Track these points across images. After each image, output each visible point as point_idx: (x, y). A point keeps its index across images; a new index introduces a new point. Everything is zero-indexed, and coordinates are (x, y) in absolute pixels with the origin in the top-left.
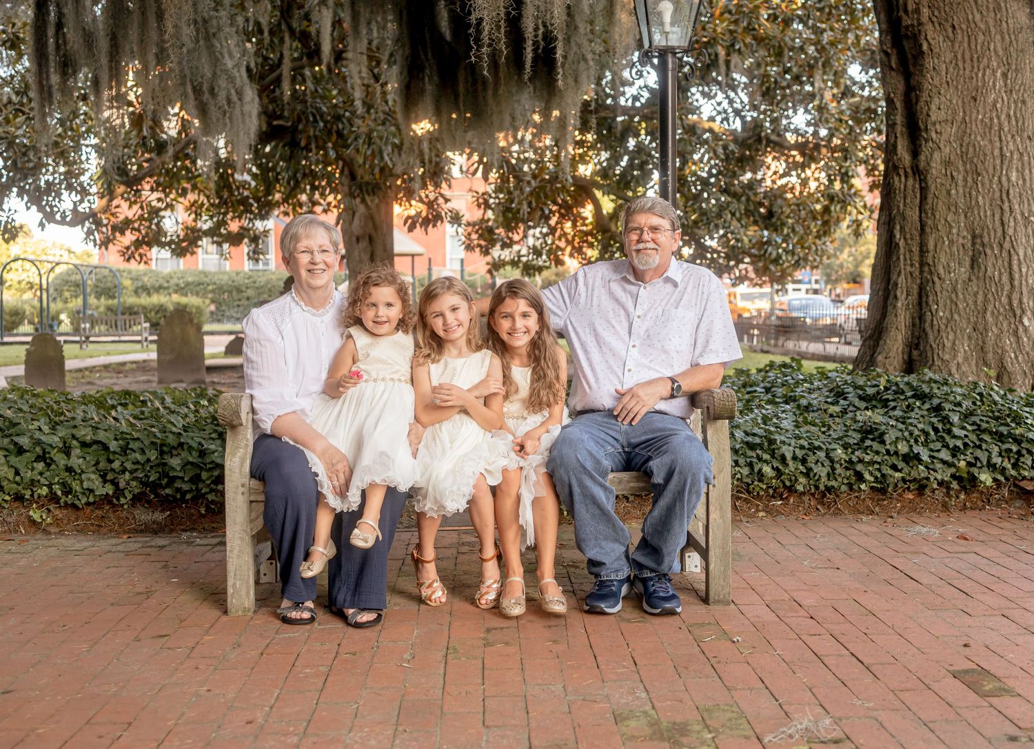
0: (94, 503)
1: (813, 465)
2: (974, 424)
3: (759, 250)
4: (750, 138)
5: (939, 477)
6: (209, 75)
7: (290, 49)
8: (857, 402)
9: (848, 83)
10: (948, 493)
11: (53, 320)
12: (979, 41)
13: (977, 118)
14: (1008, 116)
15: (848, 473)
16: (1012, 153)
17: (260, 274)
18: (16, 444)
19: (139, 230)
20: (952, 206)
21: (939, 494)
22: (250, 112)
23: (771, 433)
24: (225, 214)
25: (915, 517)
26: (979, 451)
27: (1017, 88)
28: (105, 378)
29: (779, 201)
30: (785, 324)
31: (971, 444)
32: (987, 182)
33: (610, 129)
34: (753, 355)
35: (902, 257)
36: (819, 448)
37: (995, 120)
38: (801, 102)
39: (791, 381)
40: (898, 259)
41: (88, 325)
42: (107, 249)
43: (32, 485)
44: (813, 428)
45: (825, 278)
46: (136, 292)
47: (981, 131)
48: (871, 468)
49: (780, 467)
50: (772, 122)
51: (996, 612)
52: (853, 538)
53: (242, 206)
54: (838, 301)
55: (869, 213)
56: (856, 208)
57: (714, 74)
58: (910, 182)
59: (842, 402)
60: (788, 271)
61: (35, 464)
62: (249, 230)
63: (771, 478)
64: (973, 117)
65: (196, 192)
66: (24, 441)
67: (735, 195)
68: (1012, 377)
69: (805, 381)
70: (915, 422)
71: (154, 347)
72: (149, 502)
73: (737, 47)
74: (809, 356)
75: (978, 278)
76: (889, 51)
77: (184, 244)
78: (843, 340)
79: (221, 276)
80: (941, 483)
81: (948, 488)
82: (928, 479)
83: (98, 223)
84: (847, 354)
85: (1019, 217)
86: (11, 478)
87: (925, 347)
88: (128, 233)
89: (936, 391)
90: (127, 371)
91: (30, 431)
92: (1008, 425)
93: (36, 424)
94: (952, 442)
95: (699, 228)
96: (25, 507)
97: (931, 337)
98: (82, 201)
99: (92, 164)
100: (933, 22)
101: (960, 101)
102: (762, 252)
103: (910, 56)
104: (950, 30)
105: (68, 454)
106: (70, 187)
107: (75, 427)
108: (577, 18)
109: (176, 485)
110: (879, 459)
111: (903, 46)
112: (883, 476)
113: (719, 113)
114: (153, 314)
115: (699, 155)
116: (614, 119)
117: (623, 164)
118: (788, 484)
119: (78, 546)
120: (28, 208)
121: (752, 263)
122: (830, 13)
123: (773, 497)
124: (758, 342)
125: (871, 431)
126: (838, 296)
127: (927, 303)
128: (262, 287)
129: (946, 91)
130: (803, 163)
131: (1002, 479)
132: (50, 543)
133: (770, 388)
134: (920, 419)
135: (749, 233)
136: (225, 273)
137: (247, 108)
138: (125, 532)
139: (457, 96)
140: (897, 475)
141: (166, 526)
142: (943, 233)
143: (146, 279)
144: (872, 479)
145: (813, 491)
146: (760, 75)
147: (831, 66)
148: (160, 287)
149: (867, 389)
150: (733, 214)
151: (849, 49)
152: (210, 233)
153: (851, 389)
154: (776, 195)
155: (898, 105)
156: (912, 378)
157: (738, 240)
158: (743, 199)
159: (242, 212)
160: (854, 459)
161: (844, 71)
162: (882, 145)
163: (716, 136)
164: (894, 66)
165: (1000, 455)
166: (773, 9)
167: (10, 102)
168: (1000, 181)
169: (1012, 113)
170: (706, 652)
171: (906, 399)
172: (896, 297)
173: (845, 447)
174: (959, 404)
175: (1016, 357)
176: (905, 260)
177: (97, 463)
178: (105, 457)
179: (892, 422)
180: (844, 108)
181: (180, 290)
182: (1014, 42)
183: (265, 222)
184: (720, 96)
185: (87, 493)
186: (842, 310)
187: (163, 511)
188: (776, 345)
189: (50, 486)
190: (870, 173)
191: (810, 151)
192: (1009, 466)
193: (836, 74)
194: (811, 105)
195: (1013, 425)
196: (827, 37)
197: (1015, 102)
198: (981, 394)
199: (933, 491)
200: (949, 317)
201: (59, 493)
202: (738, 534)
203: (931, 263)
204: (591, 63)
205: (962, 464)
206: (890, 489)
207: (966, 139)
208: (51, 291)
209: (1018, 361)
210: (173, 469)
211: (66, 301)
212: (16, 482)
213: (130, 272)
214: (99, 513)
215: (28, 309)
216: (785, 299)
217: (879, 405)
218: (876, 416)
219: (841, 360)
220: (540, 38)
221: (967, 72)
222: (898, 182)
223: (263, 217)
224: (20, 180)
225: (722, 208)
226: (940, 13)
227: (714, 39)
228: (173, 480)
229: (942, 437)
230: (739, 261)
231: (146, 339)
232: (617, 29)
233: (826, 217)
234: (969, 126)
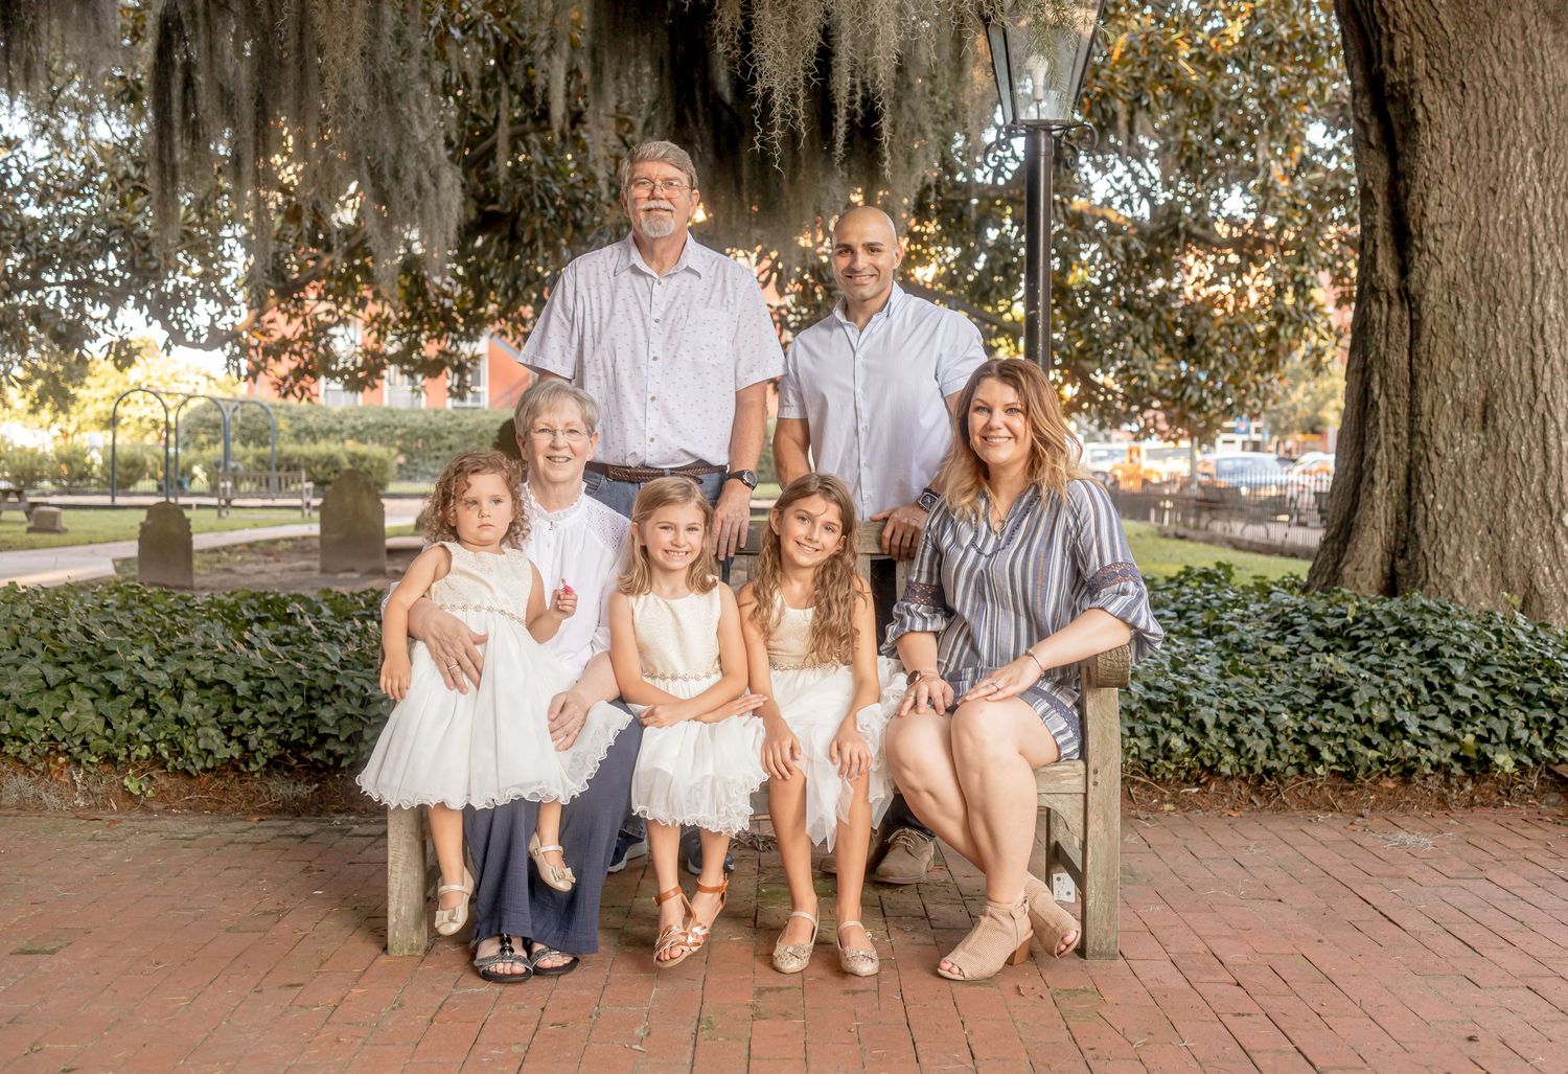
0: (214, 769)
1: (1244, 737)
2: (1487, 678)
3: (1174, 390)
4: (1162, 230)
5: (1434, 758)
6: (392, 151)
7: (509, 109)
8: (1312, 639)
9: (1307, 151)
10: (1447, 780)
11: (183, 475)
12: (1502, 106)
13: (1496, 219)
14: (1544, 216)
15: (1298, 749)
16: (1549, 271)
17: (468, 413)
18: (108, 682)
19: (300, 355)
20: (1458, 349)
21: (1434, 783)
22: (449, 204)
23: (1183, 687)
24: (418, 333)
25: (1398, 817)
26: (1495, 719)
27: (1557, 174)
28: (249, 562)
29: (1204, 321)
30: (1210, 497)
31: (1483, 709)
32: (1510, 313)
33: (960, 218)
34: (1163, 542)
35: (1382, 422)
36: (1254, 711)
37: (1524, 223)
38: (1236, 179)
39: (1216, 603)
40: (1377, 424)
41: (229, 484)
42: (255, 381)
43: (128, 741)
44: (1246, 680)
45: (1269, 426)
46: (297, 437)
47: (1503, 239)
48: (1331, 743)
49: (1197, 739)
50: (1194, 207)
51: (1518, 983)
52: (1304, 849)
53: (443, 322)
54: (1288, 459)
55: (1334, 339)
56: (1316, 331)
57: (1112, 139)
58: (1396, 312)
59: (1290, 638)
60: (1215, 421)
61: (133, 712)
62: (452, 355)
63: (1184, 755)
64: (1491, 218)
65: (379, 302)
66: (119, 679)
67: (1142, 314)
68: (1546, 602)
69: (1236, 603)
70: (1399, 674)
71: (316, 515)
72: (290, 769)
73: (1145, 102)
74: (1245, 545)
75: (1495, 455)
76: (1366, 119)
77: (361, 375)
78: (1295, 519)
79: (414, 416)
80: (1436, 767)
81: (1448, 774)
82: (1417, 759)
83: (245, 350)
84: (1300, 543)
85: (1558, 365)
86: (100, 732)
87: (1415, 555)
88: (285, 357)
89: (1431, 626)
90: (280, 553)
91: (128, 663)
92: (1538, 681)
93: (138, 653)
94: (1454, 706)
95: (1087, 359)
96: (118, 773)
97: (1424, 541)
98: (222, 314)
99: (238, 262)
100: (1432, 78)
101: (1471, 194)
102: (1178, 394)
103: (1396, 127)
104: (1457, 90)
105: (179, 698)
106: (207, 295)
107: (190, 658)
108: (911, 72)
109: (327, 747)
110: (1344, 730)
111: (1388, 114)
112: (1350, 754)
113: (1118, 193)
114: (319, 468)
115: (1089, 254)
116: (967, 202)
117: (979, 266)
118: (1208, 763)
119: (189, 832)
120: (149, 324)
121: (1164, 409)
122: (1281, 53)
123: (1186, 781)
124: (1170, 522)
125: (1332, 686)
126: (1289, 452)
127: (1419, 491)
128: (470, 431)
129: (1450, 180)
130: (1240, 265)
131: (1530, 762)
132: (151, 826)
133: (1185, 612)
134: (1406, 670)
135: (1160, 368)
136: (420, 411)
137: (445, 196)
138: (256, 812)
139: (738, 181)
140: (1372, 754)
141: (313, 804)
142: (1444, 389)
143: (311, 419)
144: (1333, 759)
145: (1245, 774)
146: (1178, 142)
147: (1282, 130)
148: (331, 430)
149: (1328, 620)
150: (1137, 340)
151: (1308, 103)
152: (399, 359)
153: (1303, 619)
154: (1199, 312)
155: (1380, 198)
156: (1395, 605)
157: (1142, 378)
158: (1152, 317)
159: (443, 330)
160: (1307, 728)
161: (1302, 136)
162: (1354, 240)
163: (1114, 229)
164: (1373, 142)
165: (1527, 725)
166: (1199, 46)
167: (127, 176)
168: (1530, 312)
169: (1549, 212)
170: (1079, 1040)
171: (1386, 636)
172: (1372, 480)
173: (1294, 709)
174: (1466, 648)
175: (1552, 573)
176: (1387, 426)
177: (219, 712)
178: (230, 704)
179: (1365, 674)
180: (1300, 187)
181: (358, 435)
182: (1554, 107)
183: (475, 344)
184: (1120, 169)
185: (204, 754)
186: (1295, 475)
187: (308, 783)
188: (1197, 527)
189: (152, 745)
190: (1337, 280)
191: (1250, 248)
192: (1540, 743)
193: (1288, 139)
194: (1252, 183)
195: (1547, 681)
196: (1275, 87)
197: (1554, 195)
198: (1498, 632)
199: (1425, 778)
200: (1452, 512)
201: (165, 754)
202: (1132, 839)
203: (1426, 432)
204: (931, 136)
205: (1469, 739)
206: (1360, 774)
207: (1480, 250)
208: (182, 434)
209: (1555, 579)
210: (325, 724)
211: (201, 448)
212: (107, 738)
213: (289, 409)
214: (220, 783)
215: (150, 460)
216: (1211, 458)
217: (1346, 646)
218: (1339, 664)
219: (1293, 553)
220: (857, 106)
221: (1483, 152)
222: (1377, 312)
223: (471, 338)
224: (138, 286)
225: (1120, 332)
226: (1442, 65)
227: (1112, 91)
228: (323, 739)
229: (1438, 697)
230: (1145, 407)
231: (308, 505)
232: (967, 91)
233: (1272, 346)
234: (1484, 230)
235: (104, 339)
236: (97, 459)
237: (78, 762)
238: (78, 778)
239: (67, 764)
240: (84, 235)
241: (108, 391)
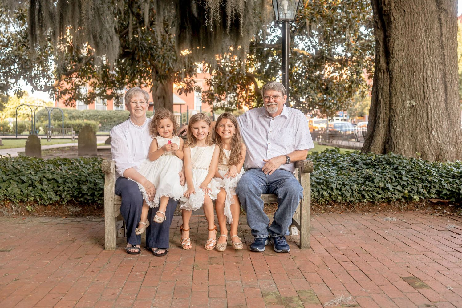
0: (52, 204)
1: (344, 192)
2: (411, 175)
3: (322, 103)
4: (319, 57)
5: (397, 197)
6: (99, 31)
7: (132, 21)
8: (363, 166)
9: (360, 34)
10: (400, 203)
11: (37, 129)
12: (415, 17)
13: (414, 49)
14: (427, 48)
15: (359, 195)
16: (428, 63)
17: (119, 112)
18: (21, 179)
19: (71, 94)
20: (403, 85)
21: (397, 204)
23: (327, 178)
24: (105, 87)
25: (387, 213)
26: (413, 186)
27: (431, 36)
28: (57, 153)
29: (331, 83)
30: (333, 134)
31: (410, 184)
32: (417, 75)
33: (261, 53)
34: (319, 146)
36: (347, 185)
37: (421, 50)
38: (340, 42)
39: (335, 157)
40: (380, 107)
41: (50, 132)
42: (58, 101)
43: (27, 196)
44: (344, 177)
45: (349, 115)
46: (70, 119)
47: (416, 54)
48: (368, 193)
49: (331, 192)
50: (328, 50)
51: (421, 253)
52: (360, 222)
53: (112, 84)
54: (354, 124)
55: (368, 88)
56: (362, 86)
57: (304, 31)
58: (386, 75)
59: (356, 166)
60: (334, 112)
61: (29, 188)
62: (115, 94)
63: (327, 197)
64: (412, 48)
65: (94, 78)
66: (24, 178)
67: (313, 81)
68: (428, 156)
69: (341, 157)
70: (387, 174)
71: (77, 141)
72: (74, 203)
73: (314, 20)
74: (342, 147)
75: (413, 115)
76: (377, 21)
77: (89, 99)
78: (356, 140)
79: (104, 113)
80: (397, 200)
81: (400, 202)
82: (392, 198)
83: (55, 91)
84: (358, 146)
85: (431, 89)
86: (19, 194)
87: (391, 143)
88: (67, 94)
89: (396, 161)
90: (66, 150)
91: (27, 174)
92: (425, 176)
93: (29, 171)
94: (402, 183)
95: (298, 94)
96: (25, 205)
97: (394, 139)
98: (48, 82)
99: (52, 66)
100: (396, 9)
101: (407, 42)
103: (386, 23)
104: (403, 12)
105: (42, 184)
106: (44, 76)
107: (45, 173)
108: (249, 8)
109: (85, 197)
110: (371, 189)
111: (383, 19)
112: (373, 196)
113: (306, 47)
114: (76, 127)
115: (298, 64)
116: (263, 49)
117: (267, 67)
118: (334, 199)
119: (46, 221)
120: (27, 84)
121: (319, 108)
122: (353, 6)
123: (328, 204)
124: (321, 141)
125: (368, 178)
126: (355, 122)
127: (392, 125)
128: (120, 117)
129: (401, 38)
130: (341, 67)
131: (423, 198)
132: (35, 220)
133: (327, 160)
134: (389, 173)
135: (318, 96)
136: (105, 111)
137: (114, 44)
138: (64, 216)
139: (199, 40)
140: (379, 196)
141: (81, 213)
142: (399, 96)
143: (74, 113)
144: (369, 198)
145: (344, 202)
146: (323, 31)
147: (353, 28)
148: (80, 117)
149: (367, 160)
150: (312, 88)
151: (360, 20)
152: (100, 95)
153: (360, 161)
154: (330, 80)
155: (381, 43)
156: (386, 156)
157: (313, 99)
158: (316, 82)
159: (112, 87)
160: (362, 189)
161: (358, 29)
162: (373, 60)
163: (305, 57)
164: (379, 27)
165: (422, 188)
166: (329, 4)
167: (20, 41)
168: (423, 75)
169: (428, 46)
170: (300, 268)
171: (383, 165)
172: (379, 123)
173: (358, 184)
174: (405, 167)
175: (429, 148)
176: (383, 107)
177: (53, 188)
178: (57, 185)
179: (377, 174)
180: (358, 45)
181: (88, 118)
182: (430, 17)
183: (122, 91)
184: (307, 40)
185: (49, 199)
186: (356, 128)
187: (80, 207)
188: (329, 142)
189: (34, 197)
190: (368, 71)
191: (343, 63)
192: (426, 193)
193: (354, 31)
194: (344, 44)
195: (428, 176)
196: (351, 15)
197: (430, 42)
198: (414, 163)
199: (394, 203)
200: (401, 131)
201: (38, 199)
202: (313, 220)
203: (394, 109)
204: (254, 26)
205: (406, 192)
206: (376, 202)
207: (409, 58)
208: (36, 118)
209: (430, 149)
210: (84, 190)
211: (42, 122)
212: (21, 195)
213: (67, 110)
214: (54, 207)
215: (27, 125)
216: (333, 123)
217: (372, 167)
218: (370, 172)
219: (356, 148)
220: (233, 16)
221: (410, 30)
222: (380, 75)
223: (121, 89)
224: (24, 73)
225: (307, 86)
226: (399, 5)
227: (305, 16)
228: (83, 195)
229: (398, 180)
230: (314, 108)
231: (74, 138)
232: (265, 12)
233: (350, 90)
234: (410, 52)
235: (14, 89)
236: (11, 125)
237: (13, 202)
238: (13, 207)
239: (10, 203)
240: (8, 58)
241: (14, 106)
